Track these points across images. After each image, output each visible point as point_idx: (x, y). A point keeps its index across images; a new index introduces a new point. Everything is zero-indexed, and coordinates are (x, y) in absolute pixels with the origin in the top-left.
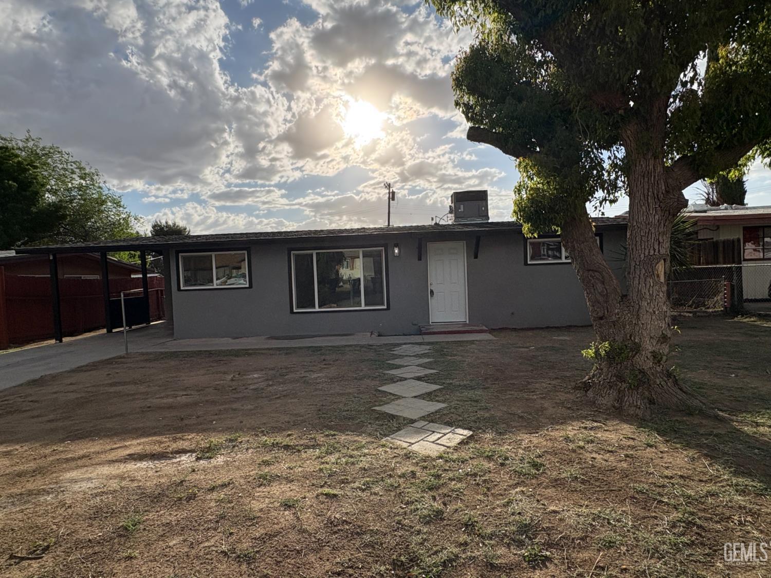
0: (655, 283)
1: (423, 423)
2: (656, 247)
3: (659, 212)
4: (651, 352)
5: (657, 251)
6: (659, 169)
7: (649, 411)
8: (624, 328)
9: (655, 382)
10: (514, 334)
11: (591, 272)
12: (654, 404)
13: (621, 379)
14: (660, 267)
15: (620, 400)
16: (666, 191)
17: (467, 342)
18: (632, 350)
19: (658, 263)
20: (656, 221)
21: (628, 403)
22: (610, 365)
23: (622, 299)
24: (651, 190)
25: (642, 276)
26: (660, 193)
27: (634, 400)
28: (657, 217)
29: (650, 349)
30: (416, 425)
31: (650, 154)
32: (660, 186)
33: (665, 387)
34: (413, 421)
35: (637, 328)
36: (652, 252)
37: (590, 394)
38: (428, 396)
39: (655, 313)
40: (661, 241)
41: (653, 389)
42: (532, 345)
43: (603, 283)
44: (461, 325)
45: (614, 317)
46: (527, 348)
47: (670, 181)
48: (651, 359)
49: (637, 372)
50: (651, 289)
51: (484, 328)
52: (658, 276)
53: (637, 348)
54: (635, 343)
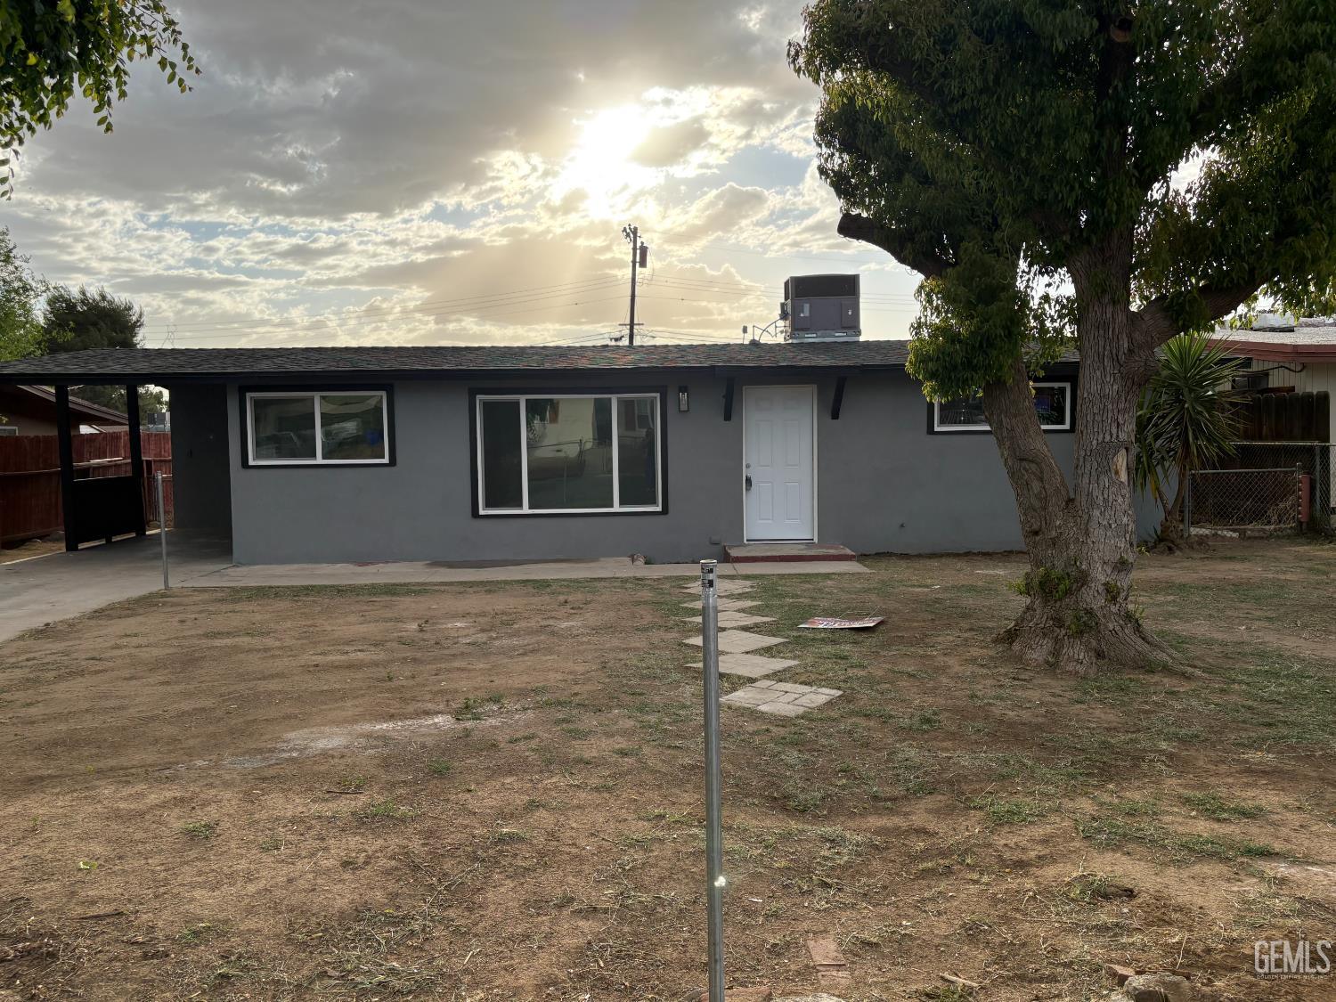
0: (1112, 483)
1: (768, 683)
2: (1114, 431)
3: (1119, 380)
4: (1105, 584)
5: (1114, 436)
6: (1121, 318)
7: (1094, 668)
8: (1068, 548)
9: (1106, 627)
10: (903, 563)
11: (1025, 463)
12: (1104, 657)
13: (1059, 622)
14: (1120, 460)
15: (1056, 653)
16: (1129, 350)
17: (817, 575)
18: (1076, 581)
19: (1115, 455)
20: (1115, 393)
21: (1066, 657)
22: (1046, 602)
23: (1067, 504)
24: (1108, 348)
25: (1094, 473)
26: (1121, 353)
27: (1077, 652)
28: (1115, 387)
29: (1103, 579)
30: (757, 684)
31: (1106, 299)
32: (1121, 342)
33: (1120, 634)
34: (752, 680)
35: (1085, 550)
36: (1108, 438)
37: (1016, 647)
38: (768, 651)
39: (1110, 525)
40: (1121, 422)
41: (1104, 638)
42: (937, 582)
43: (1041, 480)
44: (802, 547)
45: (1054, 533)
46: (927, 587)
47: (1137, 335)
48: (1104, 594)
49: (1082, 613)
50: (1106, 492)
51: (849, 552)
52: (1117, 473)
53: (1083, 579)
54: (1082, 572)
